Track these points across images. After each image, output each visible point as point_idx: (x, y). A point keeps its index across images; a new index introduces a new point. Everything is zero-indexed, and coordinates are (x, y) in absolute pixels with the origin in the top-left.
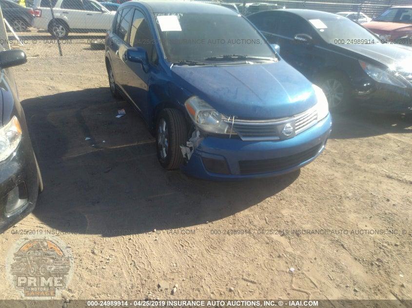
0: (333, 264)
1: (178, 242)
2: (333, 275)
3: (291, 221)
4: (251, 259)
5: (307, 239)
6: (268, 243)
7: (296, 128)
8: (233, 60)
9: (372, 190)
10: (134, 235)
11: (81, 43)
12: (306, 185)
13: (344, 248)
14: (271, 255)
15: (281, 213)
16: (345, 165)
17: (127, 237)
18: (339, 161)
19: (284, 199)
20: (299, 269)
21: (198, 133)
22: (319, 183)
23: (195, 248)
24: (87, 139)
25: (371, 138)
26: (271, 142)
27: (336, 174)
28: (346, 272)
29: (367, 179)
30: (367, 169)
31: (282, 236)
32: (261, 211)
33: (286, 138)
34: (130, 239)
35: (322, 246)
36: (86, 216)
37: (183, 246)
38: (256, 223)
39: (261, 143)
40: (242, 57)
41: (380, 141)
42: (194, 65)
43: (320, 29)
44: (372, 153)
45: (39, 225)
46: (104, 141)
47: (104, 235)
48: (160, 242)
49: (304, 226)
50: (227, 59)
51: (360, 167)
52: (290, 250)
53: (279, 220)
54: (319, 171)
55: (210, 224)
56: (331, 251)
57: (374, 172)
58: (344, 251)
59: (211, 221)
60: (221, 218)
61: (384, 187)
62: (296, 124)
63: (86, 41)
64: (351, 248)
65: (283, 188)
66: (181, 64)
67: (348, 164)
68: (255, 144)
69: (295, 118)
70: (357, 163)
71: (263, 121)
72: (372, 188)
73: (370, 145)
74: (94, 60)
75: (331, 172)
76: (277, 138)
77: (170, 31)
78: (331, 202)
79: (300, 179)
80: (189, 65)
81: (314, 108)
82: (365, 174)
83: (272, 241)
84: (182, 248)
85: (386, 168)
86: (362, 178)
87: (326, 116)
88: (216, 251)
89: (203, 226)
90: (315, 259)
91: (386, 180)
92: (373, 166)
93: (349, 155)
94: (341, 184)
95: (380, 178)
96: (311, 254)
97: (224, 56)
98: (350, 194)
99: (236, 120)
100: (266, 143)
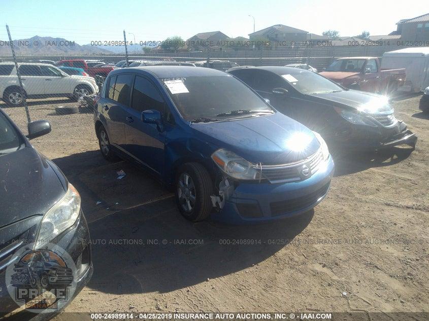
0: (375, 283)
1: (235, 287)
2: (379, 292)
3: (326, 253)
4: (307, 291)
5: (346, 267)
6: (315, 275)
7: (311, 168)
8: (240, 115)
9: (379, 217)
10: (191, 287)
11: (43, 109)
12: (324, 220)
13: (377, 268)
14: (321, 285)
15: (314, 248)
16: (348, 198)
17: (184, 290)
18: (341, 196)
19: (310, 235)
20: (350, 293)
21: (227, 182)
22: (334, 217)
23: (253, 290)
24: (98, 203)
25: (359, 173)
26: (294, 183)
27: (344, 208)
28: (388, 288)
29: (371, 209)
30: (367, 200)
31: (324, 267)
32: (296, 248)
33: (305, 178)
34: (188, 291)
35: (360, 270)
36: (135, 276)
37: (241, 290)
38: (296, 259)
39: (287, 184)
40: (246, 111)
41: (367, 175)
42: (208, 121)
43: (292, 83)
44: (365, 186)
45: (90, 292)
46: (117, 203)
47: (161, 292)
48: (217, 289)
49: (338, 256)
50: (235, 114)
51: (361, 199)
52: (335, 278)
53: (315, 253)
54: (329, 206)
55: (256, 266)
56: (369, 273)
57: (375, 202)
58: (379, 271)
59: (256, 263)
60: (264, 259)
61: (387, 213)
62: (311, 165)
63: (49, 106)
64: (383, 268)
65: (306, 226)
66: (197, 121)
67: (350, 198)
68: (282, 186)
69: (308, 160)
70: (357, 196)
71: (285, 165)
72: (378, 215)
73: (361, 179)
74: (67, 125)
75: (339, 207)
76: (299, 179)
77: (180, 94)
78: (350, 232)
79: (316, 216)
80: (204, 122)
81: (319, 150)
82: (368, 205)
83: (318, 273)
84: (240, 292)
85: (382, 197)
86: (366, 208)
87: (328, 157)
88: (273, 289)
89: (251, 269)
90: (359, 282)
91: (386, 208)
92: (371, 197)
93: (347, 190)
94: (352, 216)
95: (381, 207)
96: (354, 278)
97: (232, 112)
98: (364, 224)
99: (264, 166)
100: (291, 184)
